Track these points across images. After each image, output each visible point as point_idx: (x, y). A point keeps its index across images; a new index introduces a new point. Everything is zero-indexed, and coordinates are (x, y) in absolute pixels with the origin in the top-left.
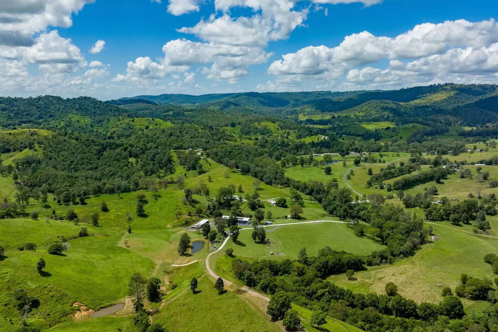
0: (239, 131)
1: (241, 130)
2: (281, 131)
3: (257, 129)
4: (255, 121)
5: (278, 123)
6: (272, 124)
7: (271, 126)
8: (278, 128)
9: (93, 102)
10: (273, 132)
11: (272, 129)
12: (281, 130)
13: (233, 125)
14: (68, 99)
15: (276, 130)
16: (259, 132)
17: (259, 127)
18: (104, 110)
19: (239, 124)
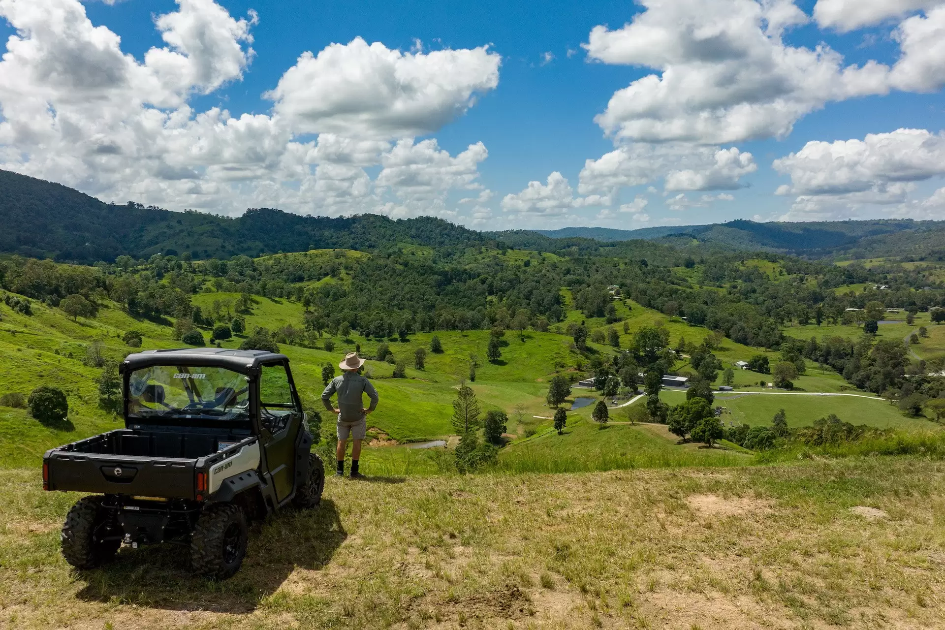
0: (701, 275)
1: (705, 272)
2: (787, 277)
3: (737, 271)
4: (736, 258)
5: (782, 262)
6: (770, 264)
7: (768, 268)
8: (781, 272)
9: (440, 226)
10: (771, 277)
11: (769, 272)
12: (789, 274)
13: (690, 264)
14: (400, 220)
15: (777, 274)
16: (740, 278)
17: (741, 268)
18: (458, 238)
19: (702, 262)
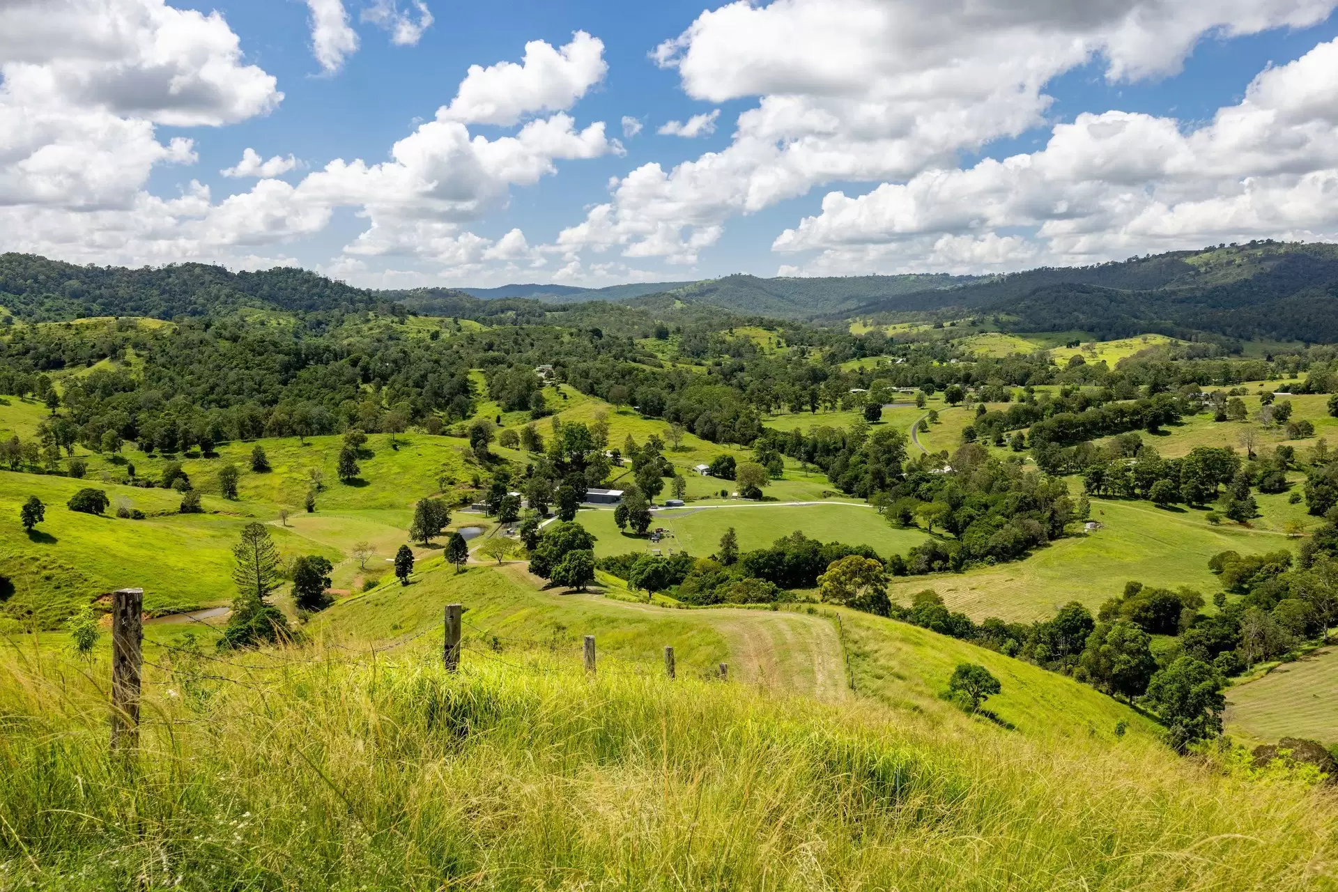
0: (676, 349)
1: (681, 344)
2: (786, 350)
3: (724, 342)
4: (722, 326)
5: (781, 330)
6: (766, 333)
7: (762, 338)
8: (779, 343)
9: (307, 281)
10: (767, 351)
11: (764, 343)
12: (788, 346)
13: (662, 334)
14: (243, 272)
15: (774, 346)
16: (727, 352)
17: (729, 338)
18: (336, 300)
19: (678, 330)
